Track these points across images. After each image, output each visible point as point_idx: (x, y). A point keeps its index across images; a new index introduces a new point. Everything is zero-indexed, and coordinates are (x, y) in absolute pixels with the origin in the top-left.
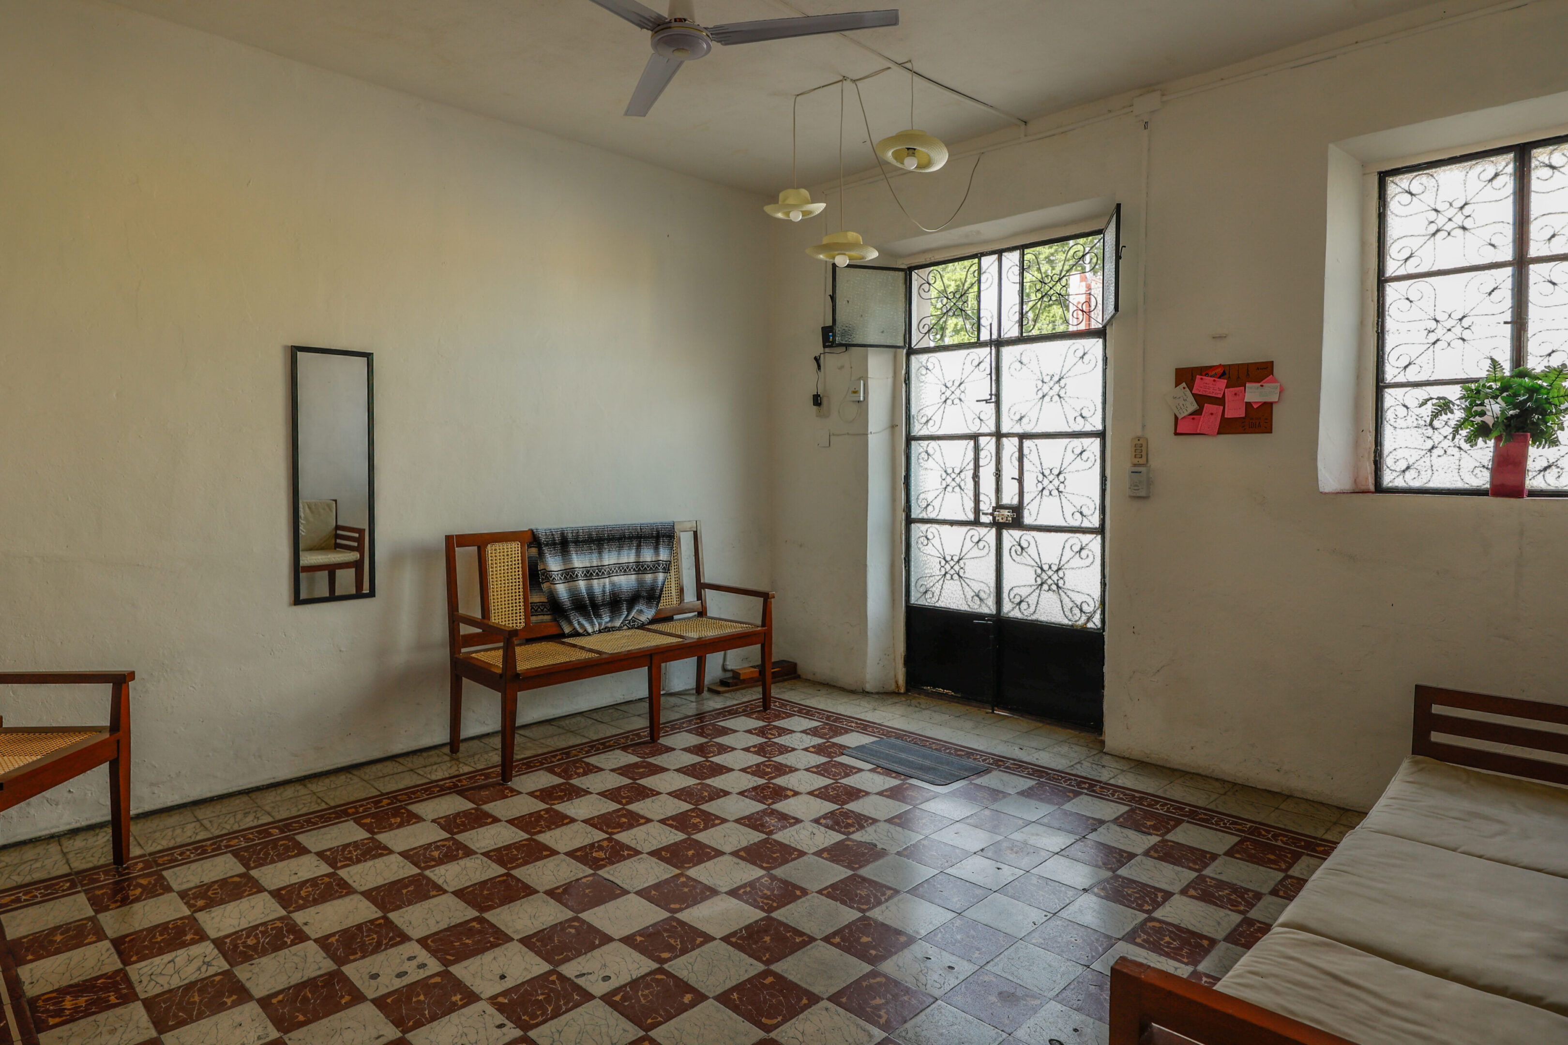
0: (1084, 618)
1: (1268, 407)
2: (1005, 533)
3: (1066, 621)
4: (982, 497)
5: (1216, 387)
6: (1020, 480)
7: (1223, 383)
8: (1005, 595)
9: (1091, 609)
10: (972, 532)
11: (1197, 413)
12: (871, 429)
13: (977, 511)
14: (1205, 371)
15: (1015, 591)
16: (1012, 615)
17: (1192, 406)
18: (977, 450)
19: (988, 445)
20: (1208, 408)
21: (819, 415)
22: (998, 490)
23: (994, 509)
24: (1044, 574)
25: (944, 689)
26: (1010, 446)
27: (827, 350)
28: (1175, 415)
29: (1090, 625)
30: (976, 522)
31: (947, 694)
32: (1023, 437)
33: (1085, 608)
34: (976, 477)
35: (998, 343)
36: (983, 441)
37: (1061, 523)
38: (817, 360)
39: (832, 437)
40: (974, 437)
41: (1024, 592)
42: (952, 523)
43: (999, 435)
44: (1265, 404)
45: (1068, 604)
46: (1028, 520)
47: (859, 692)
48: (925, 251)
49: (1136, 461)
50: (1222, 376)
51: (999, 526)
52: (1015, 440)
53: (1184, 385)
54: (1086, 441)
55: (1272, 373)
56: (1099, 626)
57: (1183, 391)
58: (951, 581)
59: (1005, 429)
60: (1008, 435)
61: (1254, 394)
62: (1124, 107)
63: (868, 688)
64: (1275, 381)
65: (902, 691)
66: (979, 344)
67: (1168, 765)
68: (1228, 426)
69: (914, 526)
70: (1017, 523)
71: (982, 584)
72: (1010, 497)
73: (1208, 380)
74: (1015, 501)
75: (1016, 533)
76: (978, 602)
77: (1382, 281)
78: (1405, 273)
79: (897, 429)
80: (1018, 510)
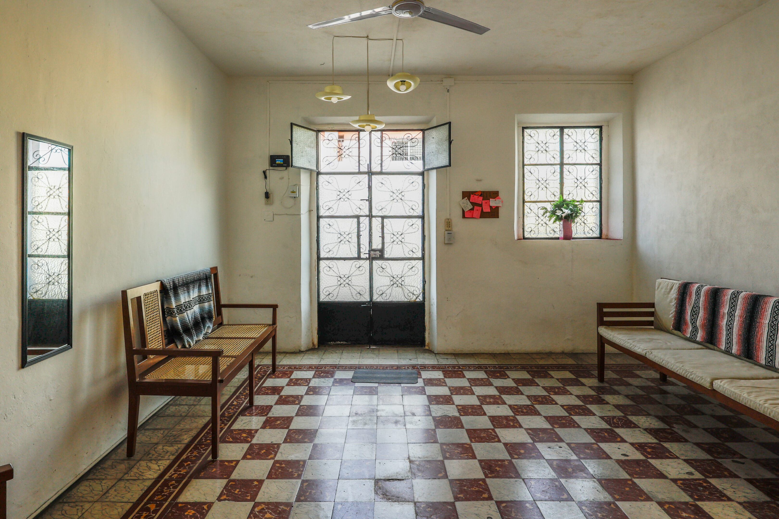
0: (415, 297)
1: (497, 208)
2: (374, 262)
3: (406, 300)
4: (361, 246)
5: (479, 200)
6: (383, 237)
7: (481, 198)
8: (374, 291)
9: (418, 293)
10: (356, 263)
11: (472, 209)
12: (302, 212)
13: (359, 252)
14: (474, 193)
15: (380, 288)
16: (378, 300)
17: (470, 207)
18: (359, 223)
19: (365, 221)
20: (476, 208)
21: (267, 204)
22: (370, 242)
23: (369, 251)
24: (394, 279)
25: (340, 341)
26: (376, 222)
27: (271, 168)
28: (463, 209)
29: (418, 300)
30: (359, 258)
31: (342, 344)
32: (383, 218)
33: (415, 293)
34: (359, 236)
35: (370, 173)
36: (362, 219)
37: (403, 256)
38: (264, 172)
39: (275, 216)
40: (358, 217)
41: (384, 289)
42: (345, 259)
43: (370, 216)
44: (497, 207)
45: (406, 291)
46: (386, 256)
47: (298, 352)
48: (328, 124)
49: (447, 229)
50: (481, 195)
51: (371, 259)
52: (380, 219)
53: (466, 198)
54: (414, 220)
55: (498, 196)
56: (421, 300)
57: (466, 200)
58: (344, 288)
59: (374, 214)
60: (375, 217)
61: (493, 203)
62: (438, 81)
63: (303, 349)
64: (499, 198)
65: (317, 347)
66: (360, 173)
67: (463, 353)
68: (484, 215)
69: (321, 262)
70: (382, 257)
71: (362, 287)
72: (377, 245)
73: (476, 197)
74: (380, 247)
75: (380, 262)
76: (359, 296)
77: (524, 165)
78: (529, 163)
79: (312, 212)
80: (382, 251)
